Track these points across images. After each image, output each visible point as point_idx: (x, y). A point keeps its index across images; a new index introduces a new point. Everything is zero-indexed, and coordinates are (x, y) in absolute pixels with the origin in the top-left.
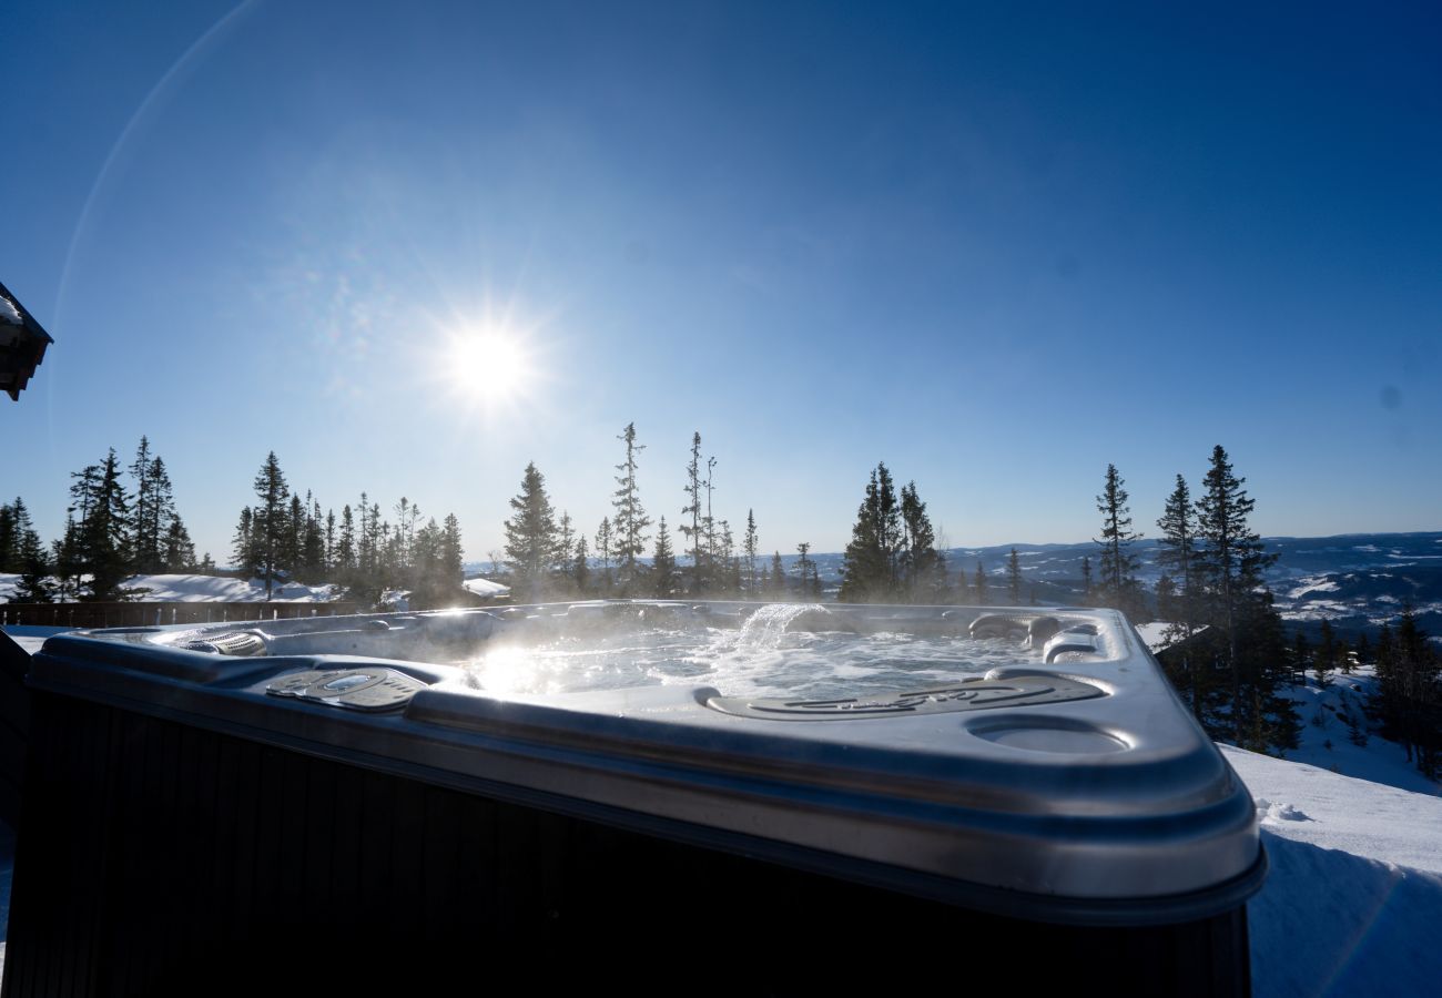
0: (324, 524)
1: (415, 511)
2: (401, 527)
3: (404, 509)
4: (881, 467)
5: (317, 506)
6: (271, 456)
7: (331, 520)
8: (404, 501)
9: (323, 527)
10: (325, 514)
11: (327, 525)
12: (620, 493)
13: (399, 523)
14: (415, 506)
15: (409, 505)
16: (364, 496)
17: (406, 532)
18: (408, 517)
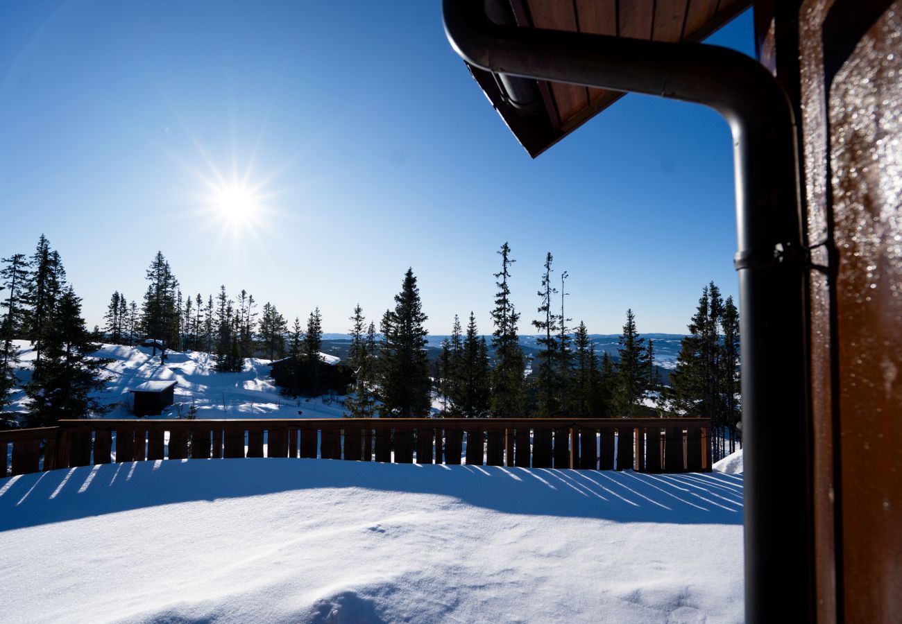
0: (184, 307)
1: (251, 301)
2: (241, 311)
3: (243, 298)
4: (712, 285)
5: (180, 293)
6: (159, 255)
7: (189, 304)
8: (244, 292)
9: (183, 309)
10: (185, 299)
11: (186, 307)
12: (499, 295)
13: (240, 308)
14: (251, 297)
15: (247, 295)
16: (223, 287)
17: (244, 315)
18: (246, 303)
